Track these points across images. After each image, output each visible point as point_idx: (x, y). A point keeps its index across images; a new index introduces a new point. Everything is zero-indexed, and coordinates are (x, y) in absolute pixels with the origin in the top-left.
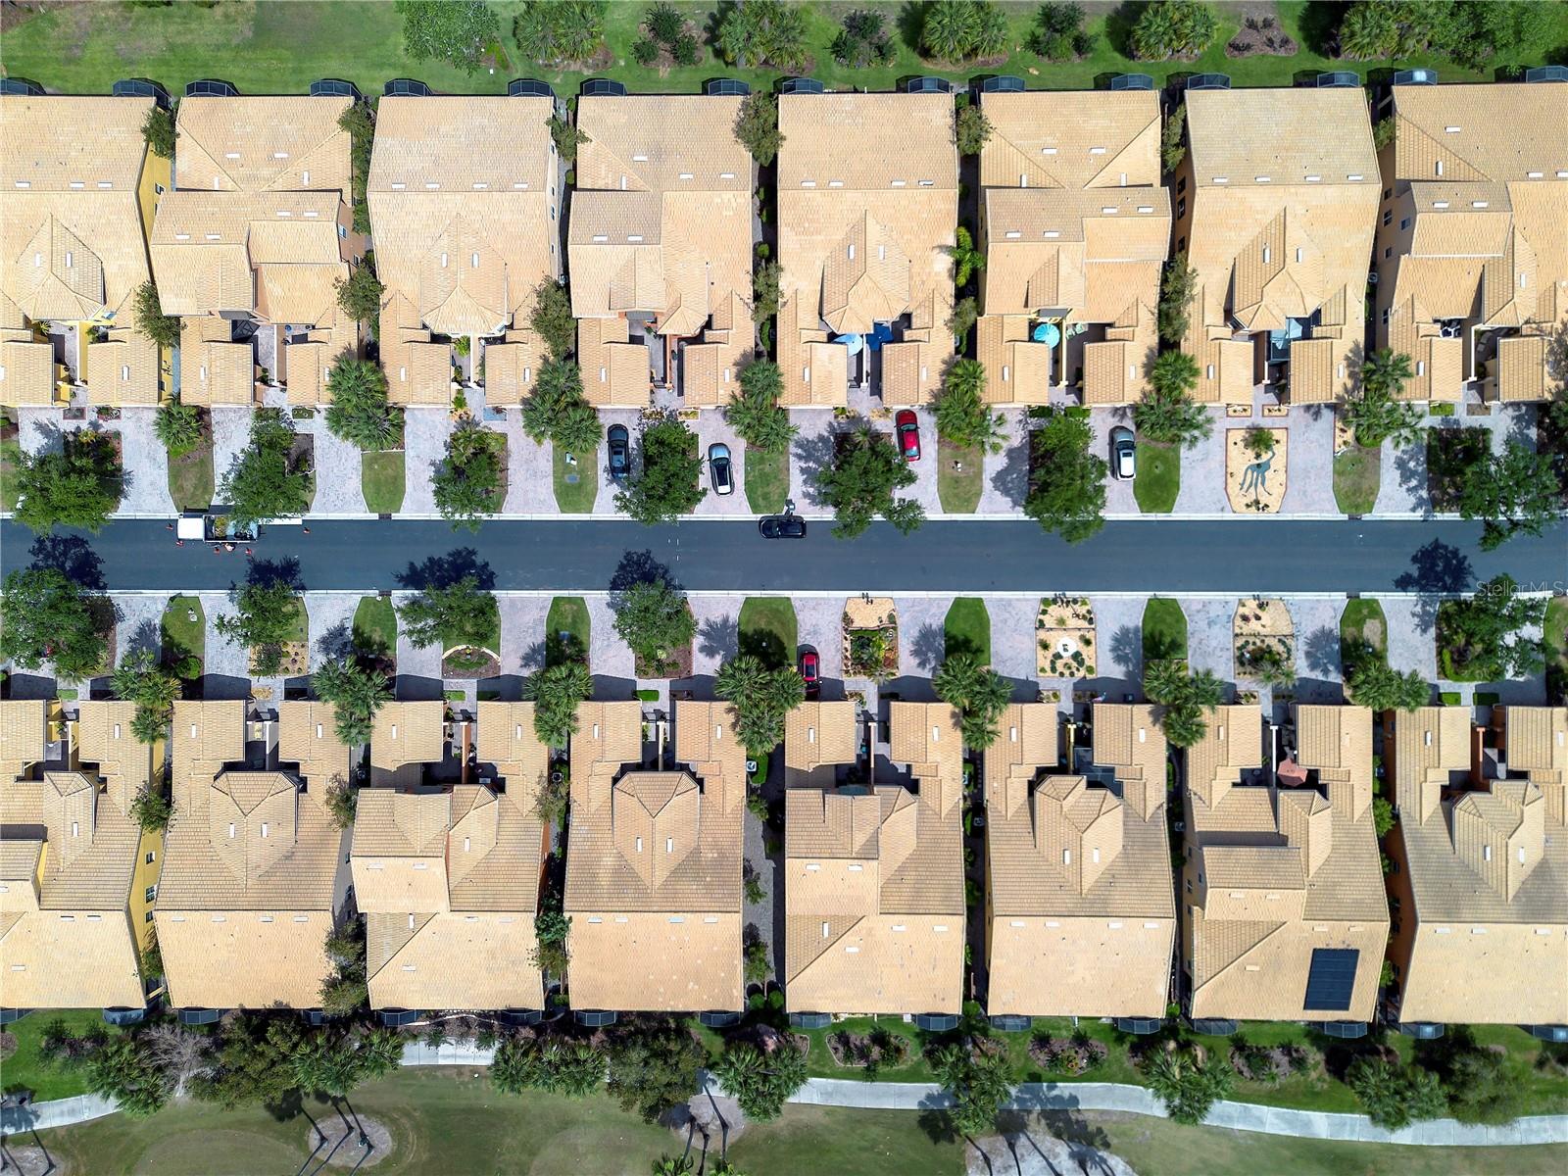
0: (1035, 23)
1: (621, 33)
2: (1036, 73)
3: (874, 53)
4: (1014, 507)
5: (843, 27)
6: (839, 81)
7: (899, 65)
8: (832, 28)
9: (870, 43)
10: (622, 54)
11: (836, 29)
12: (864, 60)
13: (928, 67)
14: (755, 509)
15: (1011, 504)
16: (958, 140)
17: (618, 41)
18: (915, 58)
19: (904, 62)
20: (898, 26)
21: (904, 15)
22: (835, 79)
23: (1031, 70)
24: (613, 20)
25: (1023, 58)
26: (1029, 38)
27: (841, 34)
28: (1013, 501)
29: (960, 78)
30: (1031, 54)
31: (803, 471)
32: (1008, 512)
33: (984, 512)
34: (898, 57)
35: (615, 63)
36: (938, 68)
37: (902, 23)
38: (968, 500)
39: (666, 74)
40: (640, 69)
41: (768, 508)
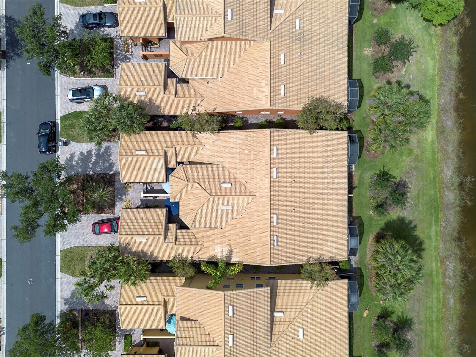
0: (400, 314)
1: (396, 22)
2: (365, 315)
3: (379, 200)
4: (64, 299)
5: (398, 179)
6: (360, 176)
7: (371, 218)
8: (398, 171)
9: (386, 198)
10: (382, 21)
11: (397, 174)
12: (375, 194)
13: (370, 238)
14: (63, 118)
15: (66, 297)
16: (310, 264)
17: (390, 18)
18: (376, 230)
19: (373, 222)
20: (398, 218)
21: (407, 222)
22: (362, 173)
23: (367, 311)
24: (406, 16)
25: (375, 306)
26: (390, 309)
27: (394, 177)
28: (68, 299)
29: (361, 261)
30: (379, 311)
31: (90, 152)
32: (61, 295)
33: (61, 278)
34: (376, 217)
35: (375, 16)
36: (369, 246)
37: (401, 220)
38: (69, 267)
39: (366, 52)
40: (370, 34)
41: (64, 127)
